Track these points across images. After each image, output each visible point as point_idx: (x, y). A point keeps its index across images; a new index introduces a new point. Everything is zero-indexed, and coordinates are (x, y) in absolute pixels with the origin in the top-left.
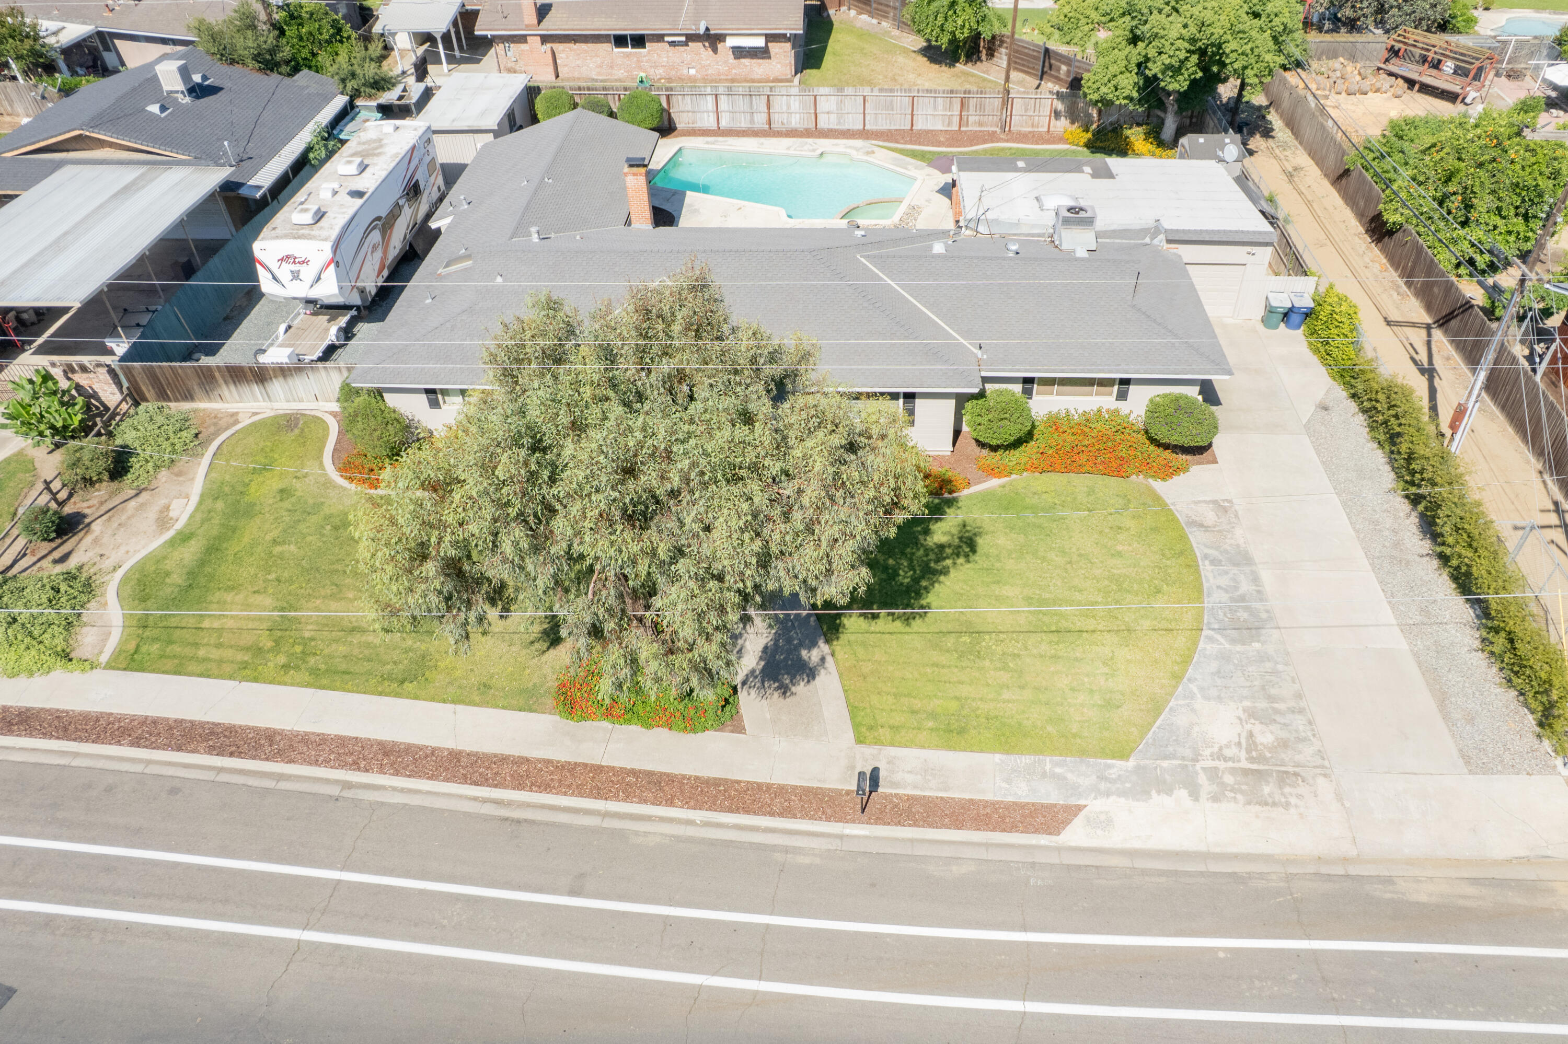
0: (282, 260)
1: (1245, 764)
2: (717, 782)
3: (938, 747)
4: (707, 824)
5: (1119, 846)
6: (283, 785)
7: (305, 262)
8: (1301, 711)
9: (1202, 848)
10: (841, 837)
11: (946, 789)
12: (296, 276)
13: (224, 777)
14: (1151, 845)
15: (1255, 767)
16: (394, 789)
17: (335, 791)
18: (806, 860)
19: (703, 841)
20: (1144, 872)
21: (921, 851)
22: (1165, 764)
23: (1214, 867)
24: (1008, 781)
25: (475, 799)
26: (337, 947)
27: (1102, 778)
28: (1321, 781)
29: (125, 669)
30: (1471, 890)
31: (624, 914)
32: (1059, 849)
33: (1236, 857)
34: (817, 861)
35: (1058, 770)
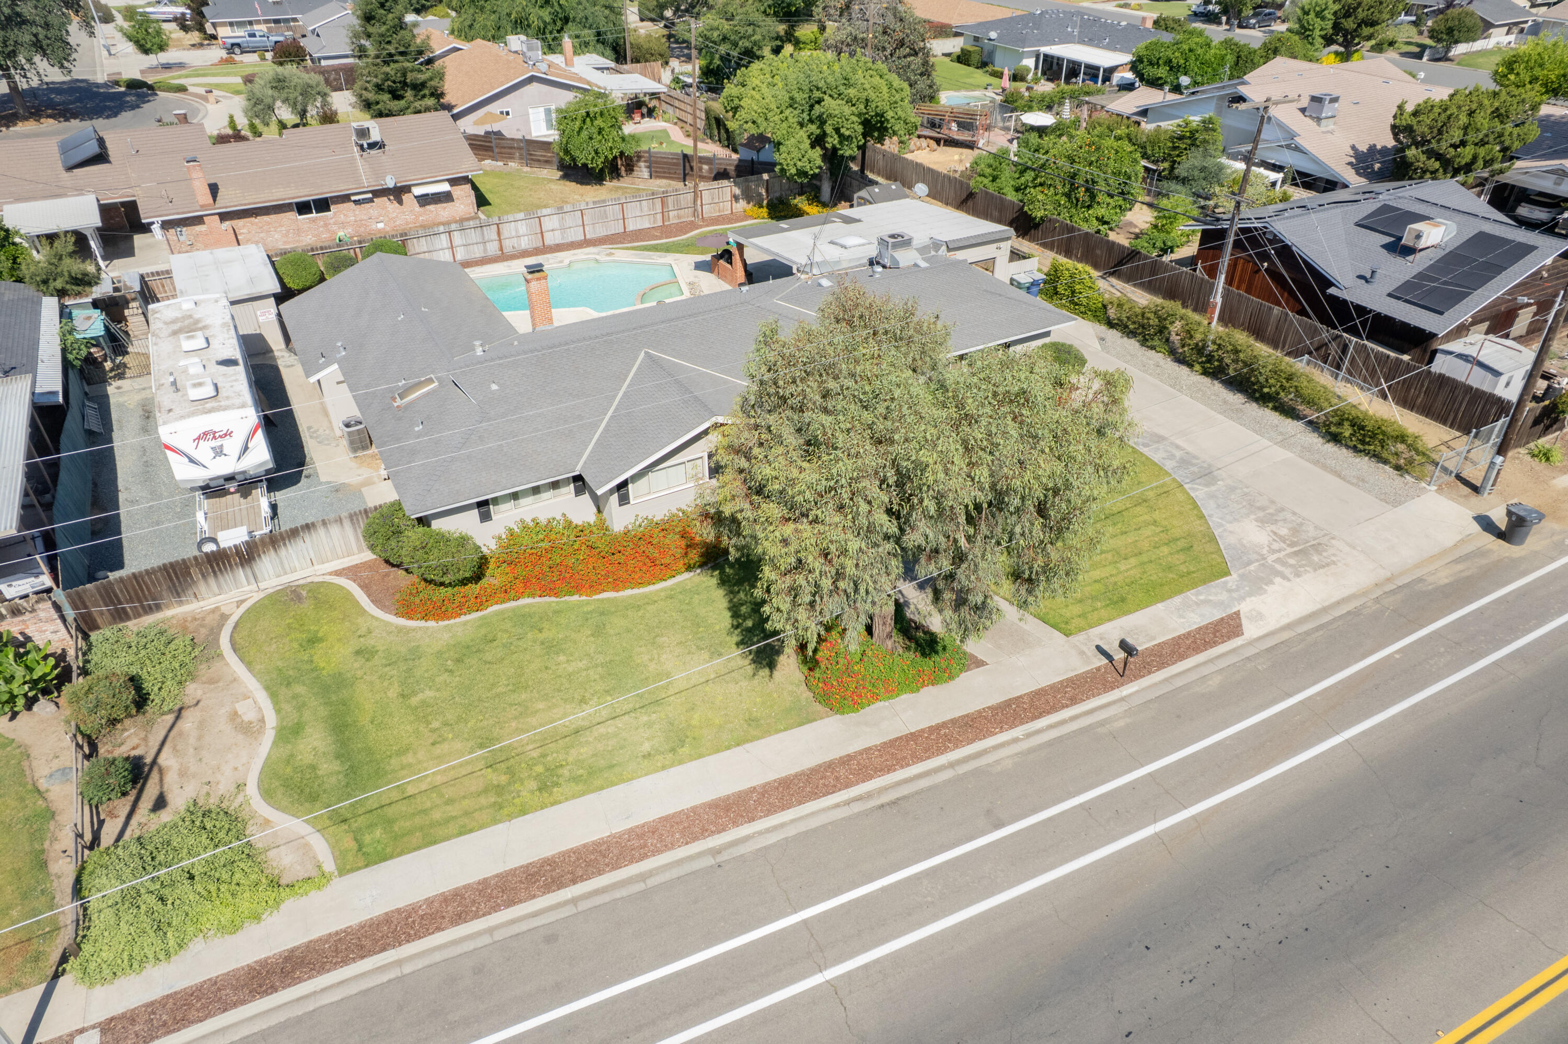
0: (199, 438)
1: (1290, 550)
2: (1008, 703)
3: (1119, 616)
4: (1028, 735)
5: (1278, 626)
6: (652, 882)
7: (228, 434)
8: (1282, 510)
9: (1319, 606)
10: (1122, 699)
11: (1153, 638)
12: (219, 452)
13: (583, 906)
14: (1293, 617)
15: (1295, 549)
16: (760, 833)
17: (709, 861)
18: (1121, 723)
19: (1041, 747)
20: (1307, 633)
21: (1179, 683)
22: (1252, 567)
23: (1337, 613)
24: (1181, 616)
25: (837, 806)
26: (866, 967)
27: (1230, 591)
28: (1333, 542)
29: (367, 866)
30: (1460, 567)
31: (1050, 819)
32: (1251, 643)
33: (1338, 603)
34: (1128, 720)
35: (1202, 597)
